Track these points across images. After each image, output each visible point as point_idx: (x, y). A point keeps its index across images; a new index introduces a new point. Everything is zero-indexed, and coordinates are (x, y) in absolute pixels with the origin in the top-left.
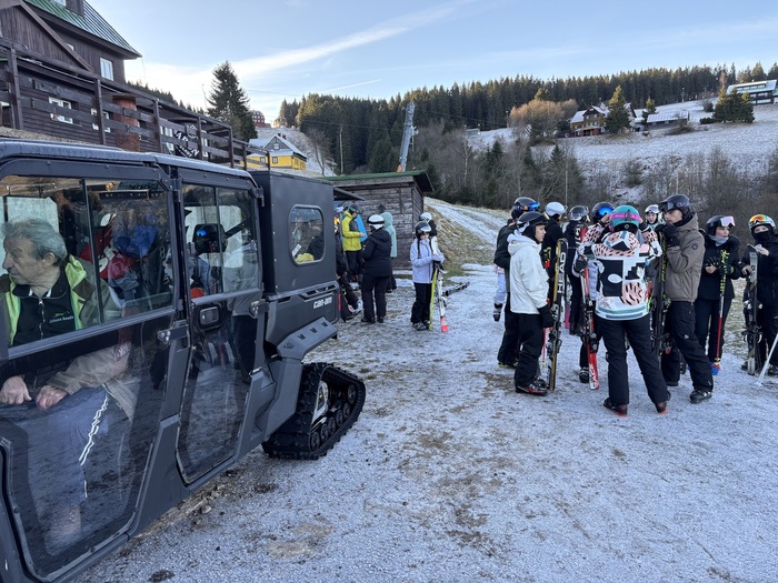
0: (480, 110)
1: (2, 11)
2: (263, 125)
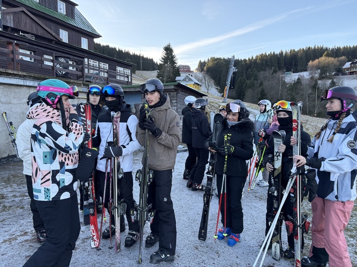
0: (294, 63)
1: (14, 13)
2: (190, 71)
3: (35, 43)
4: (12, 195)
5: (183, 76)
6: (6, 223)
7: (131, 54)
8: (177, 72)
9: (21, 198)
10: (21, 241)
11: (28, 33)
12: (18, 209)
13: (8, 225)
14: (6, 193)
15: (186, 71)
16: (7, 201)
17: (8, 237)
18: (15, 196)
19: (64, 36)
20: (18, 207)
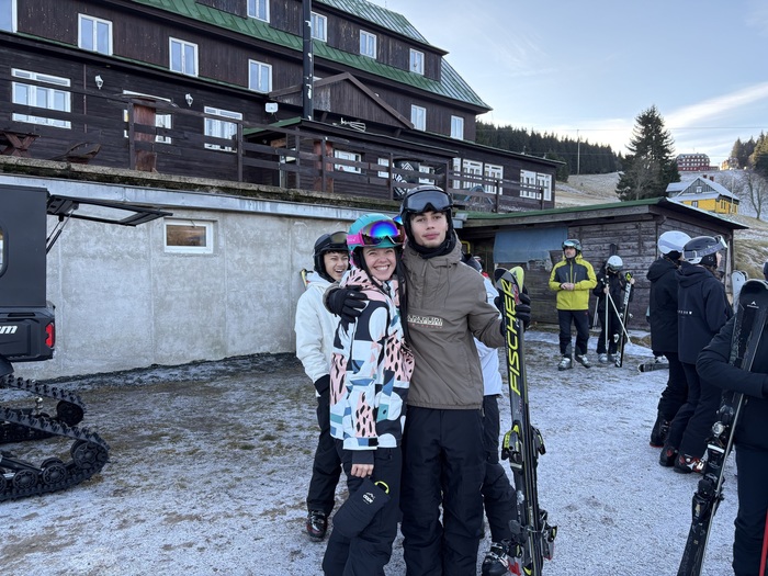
1: (333, 86)
2: (709, 168)
3: (364, 138)
4: (296, 424)
5: (687, 179)
6: (275, 478)
7: (560, 139)
8: (671, 172)
9: (308, 433)
10: (290, 518)
11: (354, 120)
12: (301, 453)
13: (278, 482)
14: (288, 420)
15: (698, 168)
16: (286, 435)
17: (272, 506)
18: (300, 428)
19: (419, 118)
20: (301, 449)
